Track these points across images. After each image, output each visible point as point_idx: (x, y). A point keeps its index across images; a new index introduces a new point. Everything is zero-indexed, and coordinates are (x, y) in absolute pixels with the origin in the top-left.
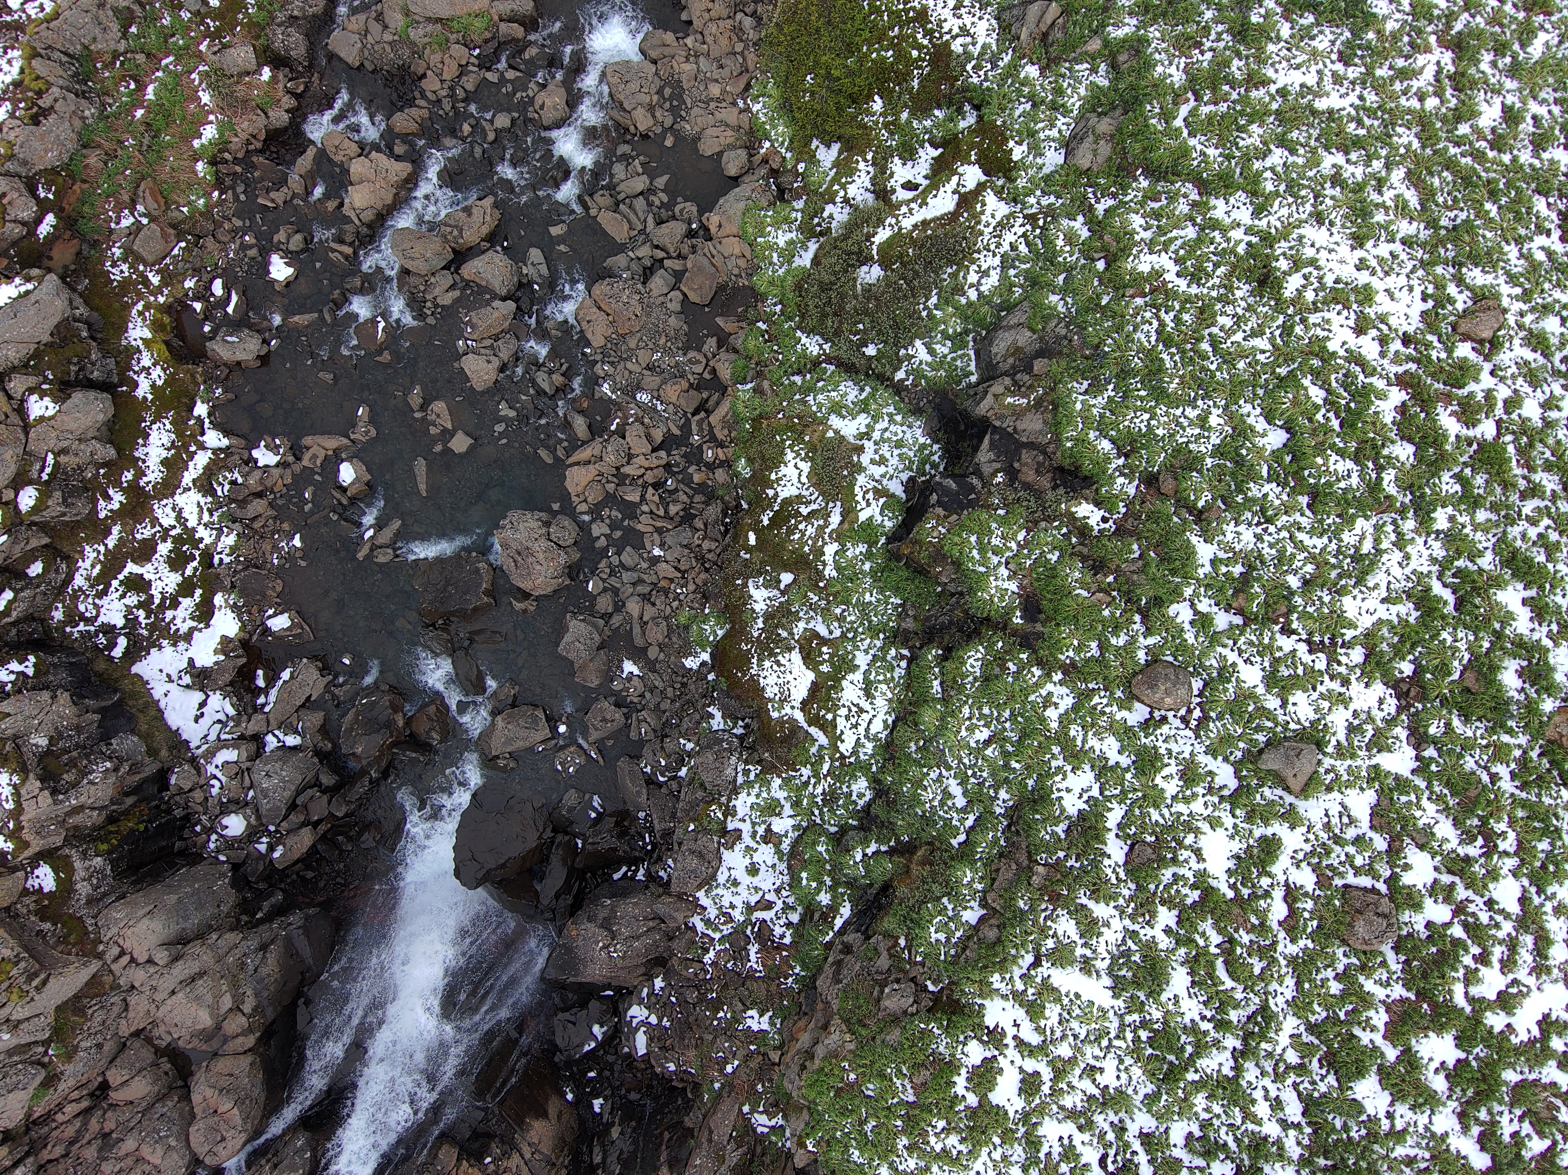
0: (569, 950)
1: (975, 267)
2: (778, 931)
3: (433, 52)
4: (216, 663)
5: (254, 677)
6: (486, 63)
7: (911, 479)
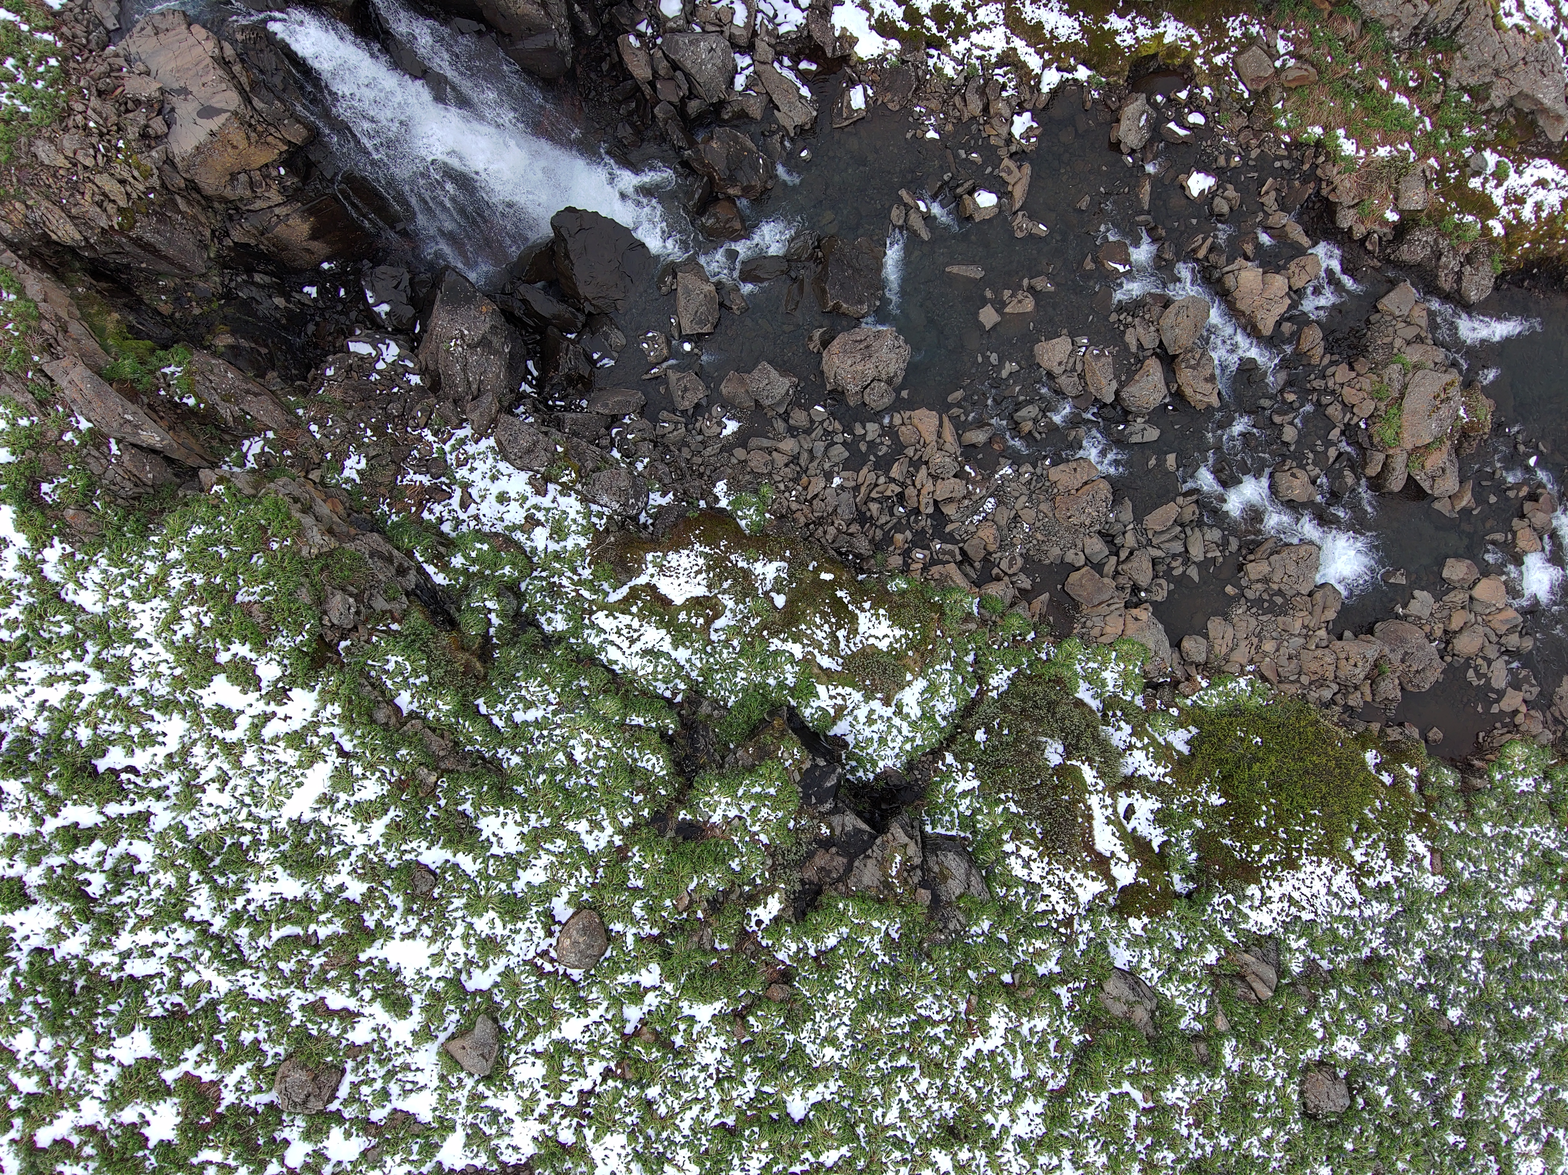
0: (469, 300)
1: (1035, 855)
2: (437, 508)
3: (1372, 383)
4: (833, 27)
5: (810, 60)
6: (1350, 431)
7: (846, 745)
